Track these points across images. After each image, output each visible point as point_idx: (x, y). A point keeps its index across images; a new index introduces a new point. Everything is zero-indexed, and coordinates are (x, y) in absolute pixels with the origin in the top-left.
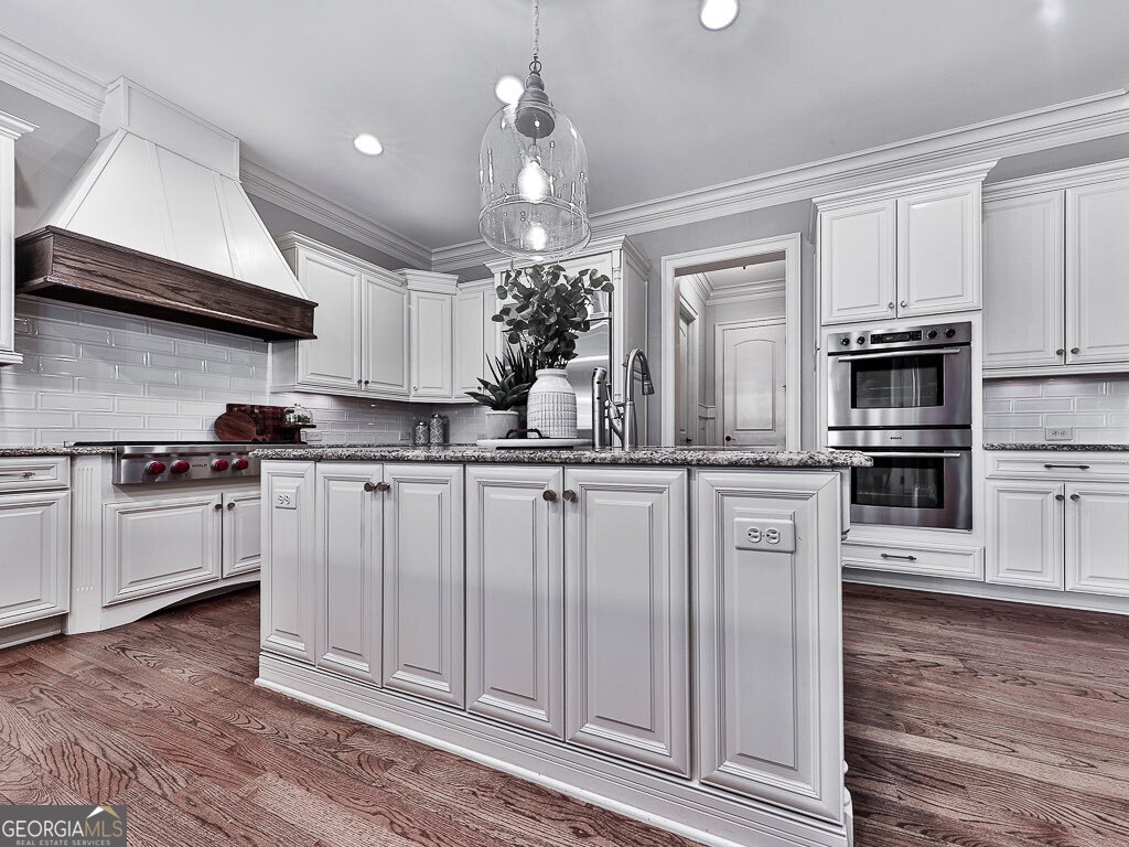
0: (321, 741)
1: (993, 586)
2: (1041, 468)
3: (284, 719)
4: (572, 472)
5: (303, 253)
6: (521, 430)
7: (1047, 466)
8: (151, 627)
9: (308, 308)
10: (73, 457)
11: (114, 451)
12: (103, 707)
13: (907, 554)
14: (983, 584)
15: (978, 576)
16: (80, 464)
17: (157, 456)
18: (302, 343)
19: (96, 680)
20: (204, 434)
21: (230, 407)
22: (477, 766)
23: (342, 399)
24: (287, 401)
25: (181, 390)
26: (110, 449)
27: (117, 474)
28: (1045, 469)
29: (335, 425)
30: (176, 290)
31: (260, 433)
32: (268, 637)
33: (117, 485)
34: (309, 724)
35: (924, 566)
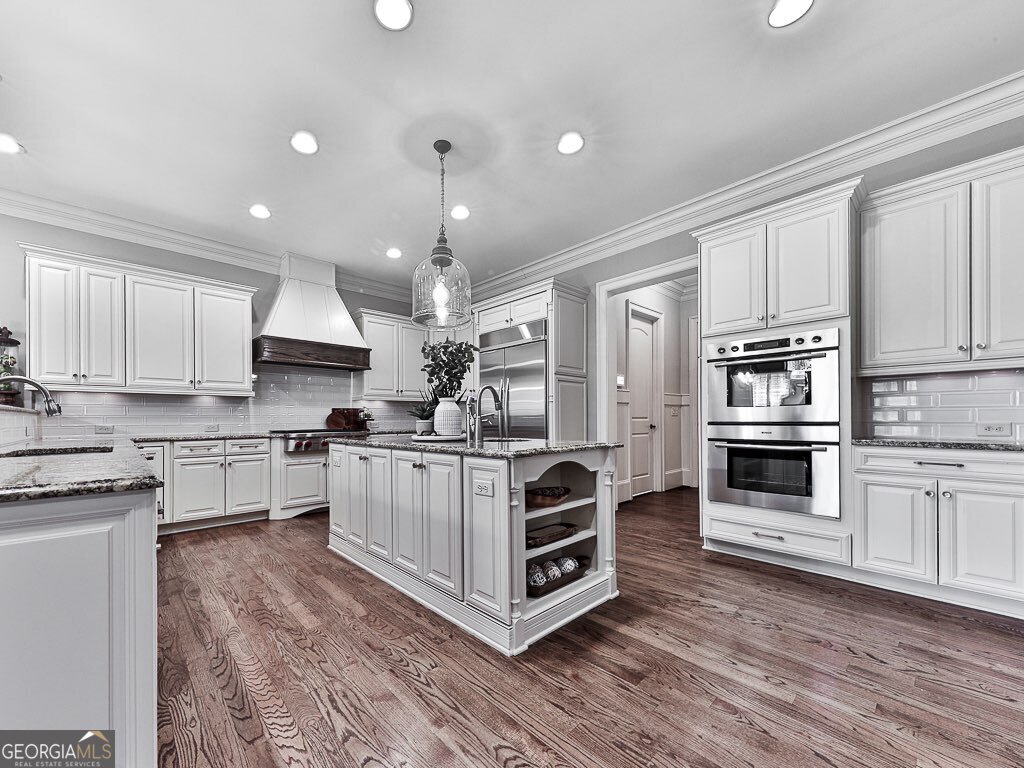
0: (343, 570)
1: (858, 571)
2: (912, 466)
3: (333, 561)
4: (425, 455)
5: (366, 319)
6: (431, 431)
7: (920, 463)
8: (297, 521)
9: (367, 351)
10: (270, 438)
11: (285, 435)
12: (277, 546)
13: (777, 534)
14: (851, 568)
15: (845, 559)
16: (273, 441)
17: (309, 438)
18: (366, 371)
19: (276, 537)
20: (322, 426)
21: (333, 410)
22: (395, 589)
23: (390, 402)
24: (359, 405)
25: (312, 402)
26: (282, 435)
27: (287, 447)
28: (917, 466)
29: (386, 418)
30: (307, 354)
31: (347, 424)
32: (333, 527)
33: (287, 453)
34: (342, 564)
35: (793, 546)
